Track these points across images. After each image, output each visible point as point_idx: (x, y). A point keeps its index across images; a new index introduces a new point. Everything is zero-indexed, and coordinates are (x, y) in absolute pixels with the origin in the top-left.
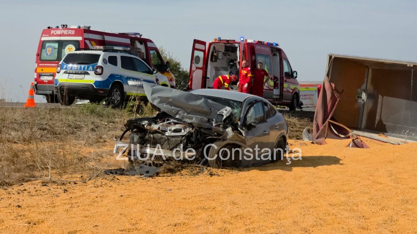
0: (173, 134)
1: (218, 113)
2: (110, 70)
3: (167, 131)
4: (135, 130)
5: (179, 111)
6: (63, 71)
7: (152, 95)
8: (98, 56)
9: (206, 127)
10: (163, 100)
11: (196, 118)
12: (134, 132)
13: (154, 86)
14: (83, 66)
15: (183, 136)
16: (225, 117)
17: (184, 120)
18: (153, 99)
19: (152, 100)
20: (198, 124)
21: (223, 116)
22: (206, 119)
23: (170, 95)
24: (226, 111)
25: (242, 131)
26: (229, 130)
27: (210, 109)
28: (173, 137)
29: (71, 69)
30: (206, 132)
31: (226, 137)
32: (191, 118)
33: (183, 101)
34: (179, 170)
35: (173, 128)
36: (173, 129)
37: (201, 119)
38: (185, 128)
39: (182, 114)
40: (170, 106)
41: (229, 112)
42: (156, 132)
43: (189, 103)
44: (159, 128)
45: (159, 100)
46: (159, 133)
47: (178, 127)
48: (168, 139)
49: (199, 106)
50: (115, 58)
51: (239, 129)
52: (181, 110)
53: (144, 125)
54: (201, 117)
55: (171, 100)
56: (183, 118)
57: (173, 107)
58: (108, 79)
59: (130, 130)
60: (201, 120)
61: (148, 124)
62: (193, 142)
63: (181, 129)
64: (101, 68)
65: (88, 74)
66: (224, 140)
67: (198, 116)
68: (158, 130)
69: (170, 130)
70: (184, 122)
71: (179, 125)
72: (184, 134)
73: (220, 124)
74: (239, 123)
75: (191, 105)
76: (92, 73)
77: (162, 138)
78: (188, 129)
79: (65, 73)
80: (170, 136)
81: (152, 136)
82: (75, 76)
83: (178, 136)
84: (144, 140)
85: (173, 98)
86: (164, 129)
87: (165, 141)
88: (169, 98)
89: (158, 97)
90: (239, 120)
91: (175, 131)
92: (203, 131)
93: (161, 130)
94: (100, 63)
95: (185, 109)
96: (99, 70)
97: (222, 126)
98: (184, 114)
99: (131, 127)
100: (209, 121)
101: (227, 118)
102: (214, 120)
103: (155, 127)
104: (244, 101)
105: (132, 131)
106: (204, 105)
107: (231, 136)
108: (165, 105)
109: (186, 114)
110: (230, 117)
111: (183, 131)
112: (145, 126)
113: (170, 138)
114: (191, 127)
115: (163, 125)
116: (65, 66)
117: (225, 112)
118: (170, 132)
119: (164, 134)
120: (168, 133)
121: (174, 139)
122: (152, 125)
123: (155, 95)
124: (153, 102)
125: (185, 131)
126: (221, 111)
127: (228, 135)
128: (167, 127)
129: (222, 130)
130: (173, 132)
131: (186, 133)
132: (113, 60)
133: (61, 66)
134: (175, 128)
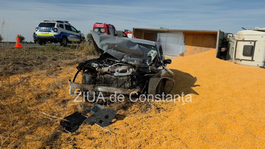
0: (120, 74)
1: (148, 55)
2: (60, 30)
3: (115, 72)
4: (86, 71)
6: (38, 30)
7: (100, 42)
8: (55, 24)
9: (143, 67)
10: (111, 46)
11: (137, 60)
12: (86, 72)
13: (100, 34)
14: (48, 28)
15: (128, 76)
16: (153, 58)
17: (128, 63)
18: (102, 46)
19: (101, 46)
20: (139, 65)
21: (150, 57)
23: (115, 42)
26: (161, 68)
28: (120, 76)
29: (42, 29)
30: (143, 70)
31: (160, 74)
32: (133, 61)
33: (126, 46)
34: (130, 106)
35: (120, 69)
36: (120, 70)
38: (129, 69)
39: (127, 58)
40: (115, 52)
41: (155, 53)
42: (106, 73)
44: (109, 70)
45: (107, 46)
46: (109, 74)
47: (123, 68)
48: (116, 78)
49: (136, 50)
50: (63, 25)
51: (163, 66)
52: (125, 55)
53: (95, 68)
54: (139, 59)
55: (116, 46)
56: (128, 61)
57: (119, 52)
58: (60, 34)
59: (82, 71)
60: (140, 62)
61: (98, 66)
63: (126, 70)
64: (57, 29)
65: (51, 32)
66: (159, 76)
68: (108, 72)
69: (117, 71)
70: (129, 64)
72: (129, 74)
73: (152, 64)
74: (162, 62)
75: (131, 50)
76: (52, 31)
77: (111, 78)
78: (131, 69)
79: (40, 31)
80: (118, 76)
81: (103, 77)
82: (44, 32)
83: (124, 76)
84: (96, 80)
86: (112, 71)
87: (114, 80)
88: (115, 44)
89: (106, 43)
91: (122, 72)
92: (140, 69)
93: (111, 72)
94: (56, 27)
95: (128, 54)
96: (55, 30)
99: (83, 68)
100: (144, 62)
102: (147, 61)
103: (105, 69)
104: (156, 45)
105: (84, 71)
107: (164, 74)
108: (112, 51)
109: (129, 58)
111: (128, 71)
112: (97, 69)
113: (118, 78)
114: (133, 67)
115: (111, 67)
116: (39, 28)
117: (152, 55)
118: (118, 73)
119: (113, 75)
120: (116, 74)
121: (121, 78)
122: (103, 68)
123: (103, 42)
124: (103, 48)
125: (129, 71)
126: (149, 53)
127: (162, 73)
128: (115, 69)
129: (155, 69)
130: (120, 73)
131: (130, 73)
132: (61, 26)
133: (38, 28)
134: (122, 69)
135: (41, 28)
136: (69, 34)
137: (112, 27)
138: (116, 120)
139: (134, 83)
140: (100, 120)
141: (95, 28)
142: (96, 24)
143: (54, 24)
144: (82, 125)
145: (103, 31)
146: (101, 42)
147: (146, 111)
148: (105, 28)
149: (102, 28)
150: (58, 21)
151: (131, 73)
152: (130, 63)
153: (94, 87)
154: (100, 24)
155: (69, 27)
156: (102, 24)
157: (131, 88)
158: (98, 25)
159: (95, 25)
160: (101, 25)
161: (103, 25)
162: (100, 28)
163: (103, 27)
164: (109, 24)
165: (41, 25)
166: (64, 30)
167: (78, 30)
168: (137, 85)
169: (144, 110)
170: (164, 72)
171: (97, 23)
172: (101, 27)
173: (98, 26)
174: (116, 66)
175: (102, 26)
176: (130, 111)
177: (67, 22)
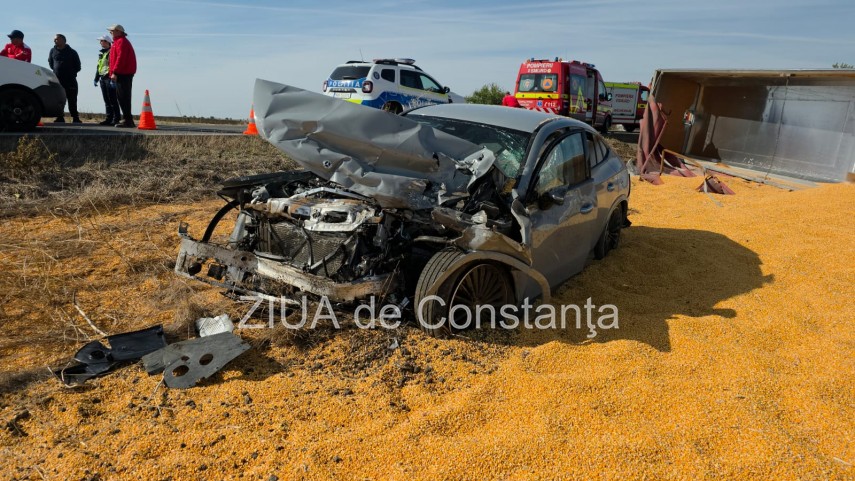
0: (323, 227)
1: (457, 166)
2: (383, 86)
3: (308, 218)
5: (341, 161)
6: (329, 89)
7: (267, 115)
8: (369, 68)
9: (419, 207)
10: (298, 131)
11: (389, 183)
14: (349, 82)
15: (348, 234)
16: (474, 178)
17: (354, 188)
18: (269, 129)
19: (265, 129)
20: (393, 201)
21: (470, 173)
22: (420, 184)
23: (320, 116)
24: (479, 161)
25: (520, 220)
26: (481, 217)
27: (435, 156)
28: (322, 233)
29: (337, 86)
30: (418, 220)
31: (467, 241)
32: (373, 183)
33: (357, 133)
34: (323, 340)
35: (325, 208)
36: (323, 212)
37: (402, 185)
38: (356, 211)
39: (348, 172)
40: (312, 149)
41: (488, 161)
42: (278, 218)
43: (374, 140)
44: (286, 209)
45: (285, 129)
46: (290, 221)
47: (337, 206)
48: (310, 240)
49: (401, 147)
50: (393, 72)
51: (512, 211)
52: (346, 160)
54: (404, 179)
55: (319, 130)
56: (351, 184)
57: (325, 151)
58: (379, 98)
59: (239, 206)
60: (404, 189)
62: (379, 248)
63: (346, 214)
64: (371, 84)
65: (355, 92)
66: (463, 249)
67: (395, 177)
68: (284, 214)
69: (315, 216)
70: (355, 193)
71: (342, 201)
72: (351, 229)
73: (459, 200)
74: (515, 195)
75: (379, 145)
76: (359, 90)
77: (295, 235)
78: (363, 212)
79: (331, 91)
80: (316, 232)
81: (269, 229)
82: (341, 95)
83: (336, 234)
85: (326, 125)
86: (300, 212)
87: (303, 245)
88: (315, 124)
89: (285, 122)
90: (516, 187)
91: (329, 218)
92: (409, 216)
93: (293, 215)
94: (369, 78)
95: (359, 157)
96: (367, 87)
97: (461, 205)
98: (354, 171)
100: (430, 188)
101: (479, 181)
102: (443, 186)
103: (277, 204)
104: (537, 130)
105: (242, 208)
106: (418, 144)
107: (483, 241)
108: (300, 146)
109: (359, 171)
110: (491, 178)
111: (350, 218)
112: (252, 202)
113: (314, 237)
114: (373, 207)
115: (297, 201)
116: (331, 83)
117: (477, 164)
118: (316, 220)
119: (300, 226)
120: (312, 225)
121: (325, 241)
122: (269, 201)
123: (277, 117)
124: (269, 137)
125: (354, 220)
126: (466, 160)
127: (473, 235)
128: (310, 206)
129: (459, 219)
130: (323, 220)
131: (356, 226)
132: (388, 75)
133: (327, 83)
134: (331, 210)
135: (335, 82)
136: (409, 98)
137: (584, 70)
138: (240, 374)
139: (363, 264)
140: (182, 363)
141: (523, 75)
142: (529, 65)
143: (365, 71)
144: (134, 366)
145: (547, 84)
146: (269, 118)
147: (362, 369)
148: (557, 75)
149: (547, 74)
150: (378, 62)
151: (358, 227)
152: (357, 191)
153: (244, 259)
154: (541, 61)
155: (413, 78)
156: (547, 61)
157: (341, 278)
158: (535, 65)
159: (523, 67)
160: (543, 65)
161: (551, 65)
162: (538, 77)
163: (549, 71)
164: (576, 63)
165: (339, 74)
166: (396, 87)
167: (443, 86)
168: (378, 270)
169: (356, 362)
170: (484, 235)
171: (533, 61)
172: (542, 71)
173: (535, 69)
174: (316, 196)
175: (547, 68)
176: (312, 357)
177: (409, 62)
